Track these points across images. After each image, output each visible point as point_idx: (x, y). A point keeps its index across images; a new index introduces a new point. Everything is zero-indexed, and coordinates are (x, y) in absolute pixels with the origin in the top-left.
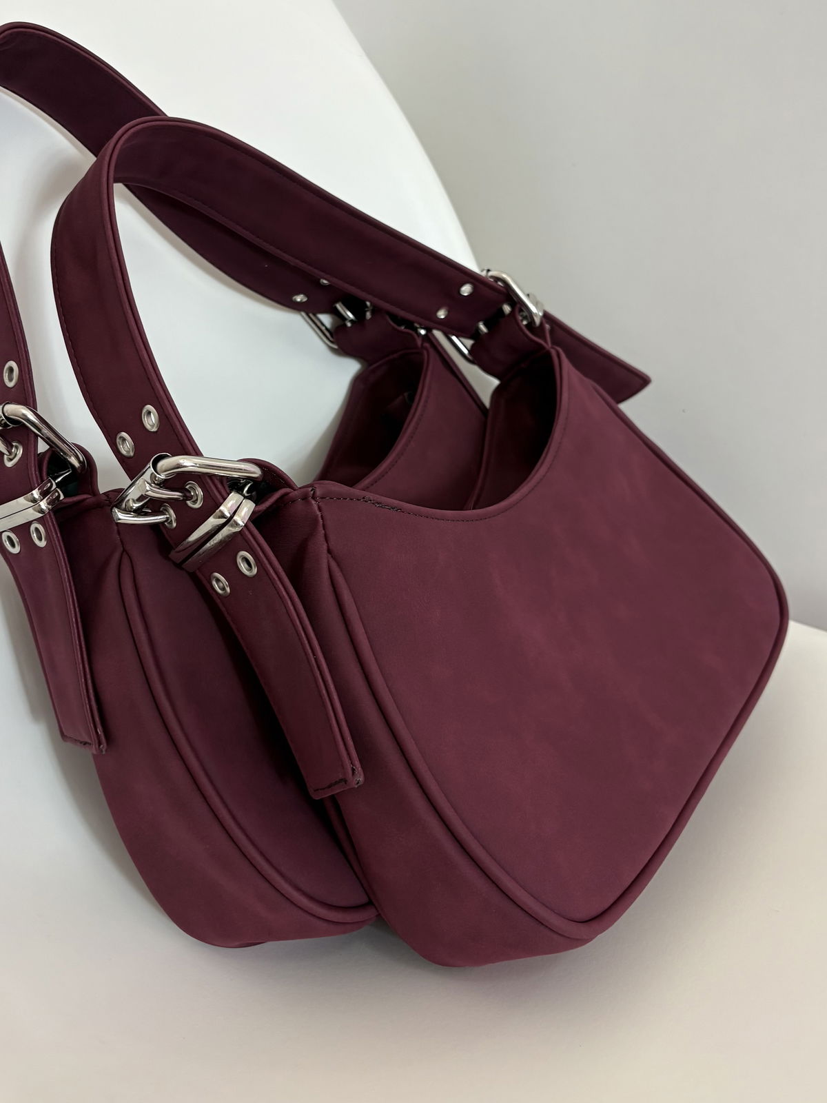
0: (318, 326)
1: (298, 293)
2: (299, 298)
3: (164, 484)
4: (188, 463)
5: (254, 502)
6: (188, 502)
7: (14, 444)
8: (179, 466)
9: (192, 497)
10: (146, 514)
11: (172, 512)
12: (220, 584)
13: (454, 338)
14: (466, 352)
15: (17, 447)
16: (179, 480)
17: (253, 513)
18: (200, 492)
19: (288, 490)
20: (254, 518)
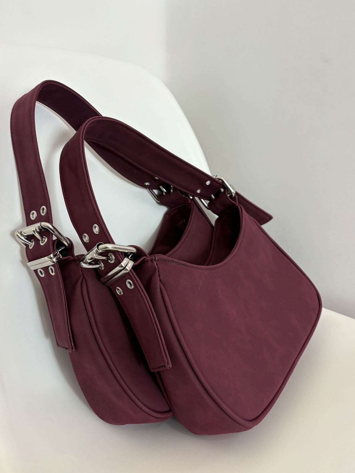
0: (153, 194)
1: (147, 182)
2: (147, 184)
3: (100, 254)
4: (110, 246)
5: (133, 261)
6: (109, 261)
7: (44, 237)
8: (107, 248)
9: (110, 259)
10: (93, 264)
11: (102, 264)
12: (119, 291)
13: (202, 200)
14: (206, 205)
15: (45, 238)
16: (106, 253)
17: (133, 265)
18: (113, 257)
19: (145, 257)
20: (133, 268)
